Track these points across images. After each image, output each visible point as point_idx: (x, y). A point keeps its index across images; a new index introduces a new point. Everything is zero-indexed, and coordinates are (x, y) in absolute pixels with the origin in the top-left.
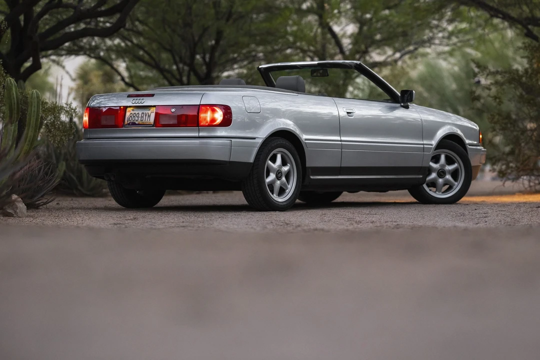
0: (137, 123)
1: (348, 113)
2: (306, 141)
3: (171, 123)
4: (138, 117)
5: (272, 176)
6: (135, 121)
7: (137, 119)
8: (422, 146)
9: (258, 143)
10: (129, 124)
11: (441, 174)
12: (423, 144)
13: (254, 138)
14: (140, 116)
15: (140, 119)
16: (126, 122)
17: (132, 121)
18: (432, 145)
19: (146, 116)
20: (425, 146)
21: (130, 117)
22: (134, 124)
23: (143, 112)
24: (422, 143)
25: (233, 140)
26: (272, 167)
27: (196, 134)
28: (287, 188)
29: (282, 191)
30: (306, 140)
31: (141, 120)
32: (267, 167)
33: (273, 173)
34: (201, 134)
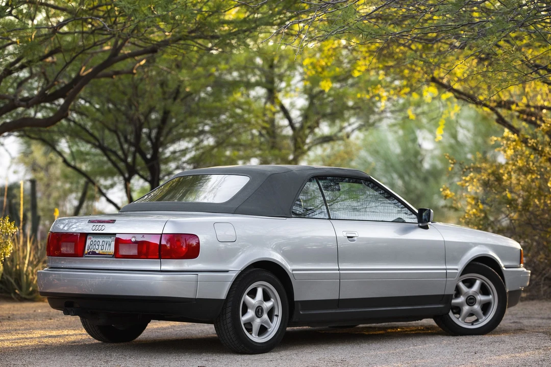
0: (97, 252)
1: (348, 237)
2: (294, 272)
3: (131, 254)
4: (98, 245)
5: (251, 314)
6: (95, 250)
7: (97, 247)
8: (445, 271)
9: (232, 276)
10: (89, 253)
11: (471, 301)
12: (446, 269)
13: (227, 271)
14: (101, 244)
15: (100, 247)
16: (86, 251)
17: (92, 250)
18: (457, 269)
19: (106, 244)
20: (448, 271)
21: (91, 245)
22: (94, 253)
23: (103, 240)
24: (444, 267)
25: (200, 274)
26: (251, 303)
27: (158, 268)
28: (270, 327)
29: (263, 330)
30: (293, 270)
31: (101, 250)
32: (244, 302)
33: (252, 309)
34: (164, 268)
